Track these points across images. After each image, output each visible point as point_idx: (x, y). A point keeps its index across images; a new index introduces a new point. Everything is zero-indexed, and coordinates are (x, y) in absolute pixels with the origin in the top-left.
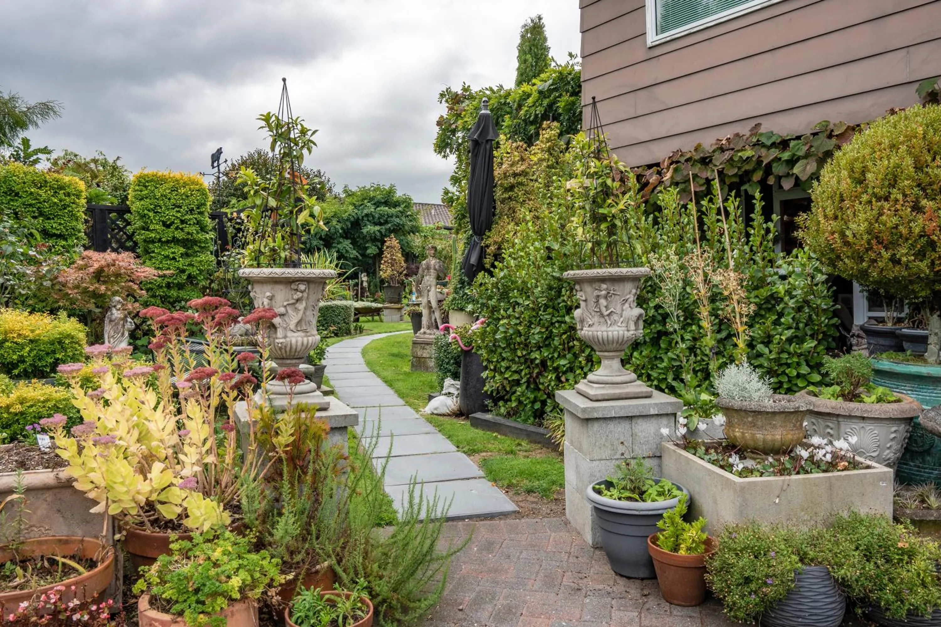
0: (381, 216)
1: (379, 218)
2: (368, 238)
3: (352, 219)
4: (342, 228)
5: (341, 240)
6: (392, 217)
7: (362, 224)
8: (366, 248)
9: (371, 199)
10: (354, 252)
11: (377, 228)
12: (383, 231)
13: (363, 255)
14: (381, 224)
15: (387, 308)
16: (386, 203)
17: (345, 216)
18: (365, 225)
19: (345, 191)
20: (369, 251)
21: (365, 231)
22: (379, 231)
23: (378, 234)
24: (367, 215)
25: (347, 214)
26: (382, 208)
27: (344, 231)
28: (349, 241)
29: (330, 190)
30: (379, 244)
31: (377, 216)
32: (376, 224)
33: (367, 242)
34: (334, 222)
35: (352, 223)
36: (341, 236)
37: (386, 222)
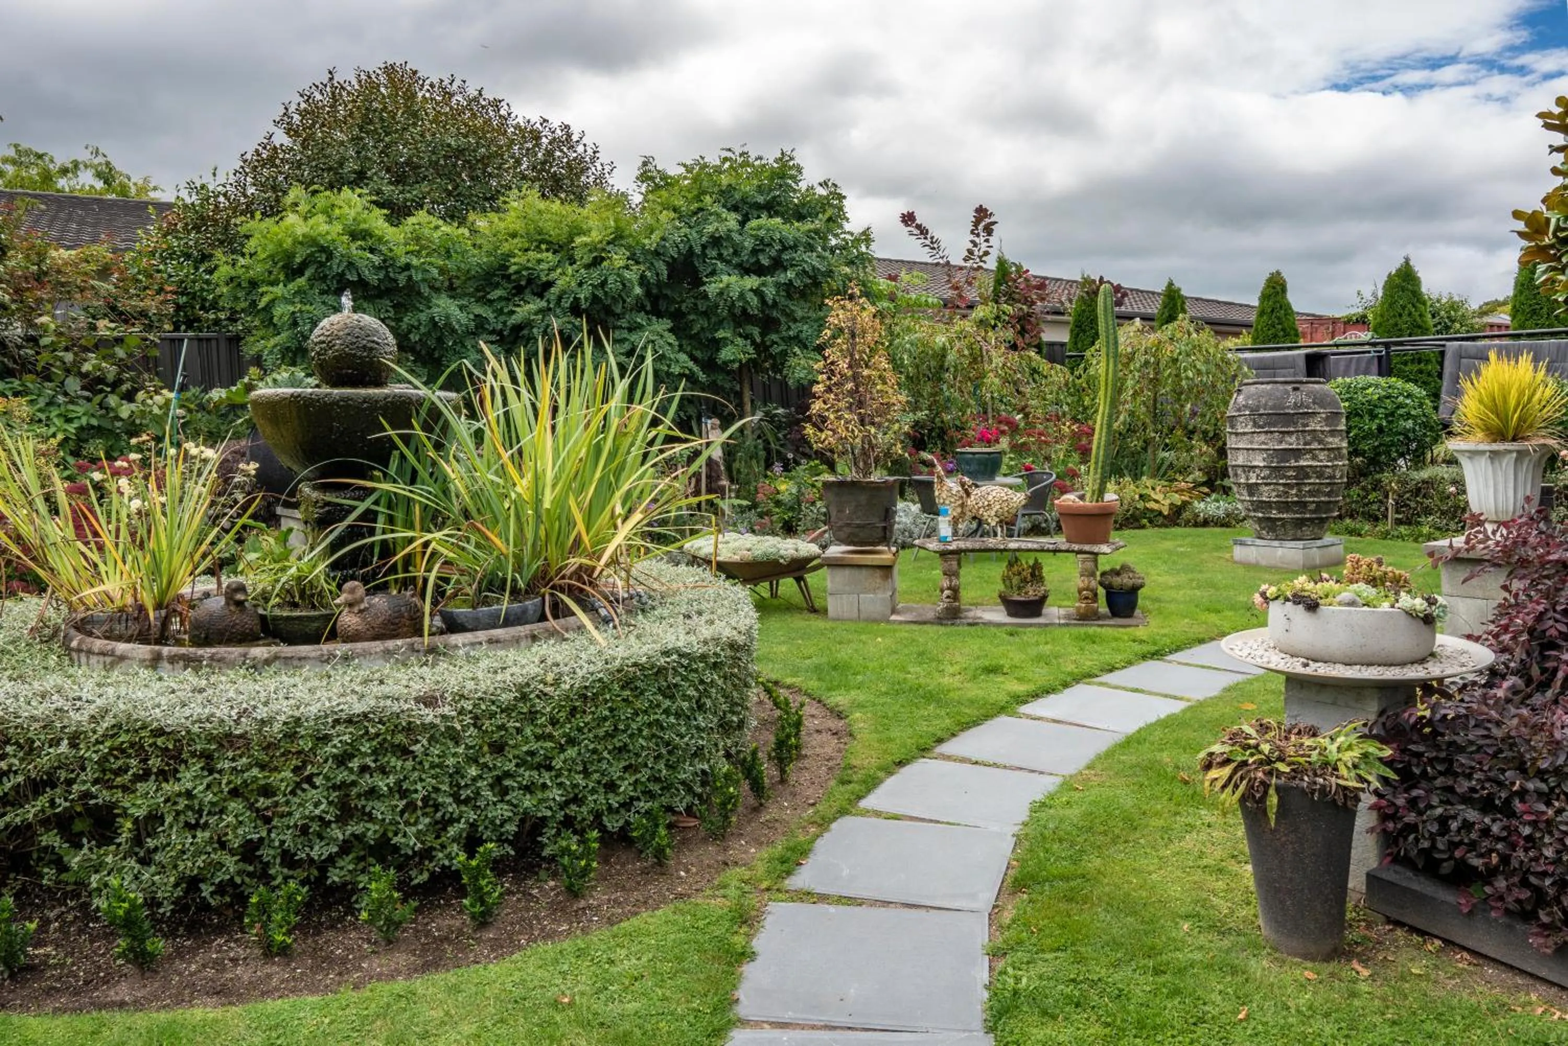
0: (762, 244)
1: (755, 252)
2: (723, 312)
3: (673, 252)
4: (643, 280)
5: (640, 319)
6: (794, 248)
7: (703, 270)
8: (717, 344)
9: (726, 195)
10: (683, 357)
11: (752, 282)
12: (770, 292)
13: (710, 365)
14: (759, 270)
15: (835, 564)
16: (771, 208)
17: (651, 242)
18: (713, 273)
19: (644, 177)
20: (726, 354)
21: (712, 289)
22: (757, 292)
23: (754, 301)
24: (716, 241)
25: (655, 237)
26: (764, 220)
27: (648, 293)
28: (667, 324)
29: (600, 181)
30: (756, 332)
31: (749, 244)
32: (745, 270)
33: (720, 324)
34: (618, 258)
35: (672, 266)
36: (640, 307)
37: (778, 265)
